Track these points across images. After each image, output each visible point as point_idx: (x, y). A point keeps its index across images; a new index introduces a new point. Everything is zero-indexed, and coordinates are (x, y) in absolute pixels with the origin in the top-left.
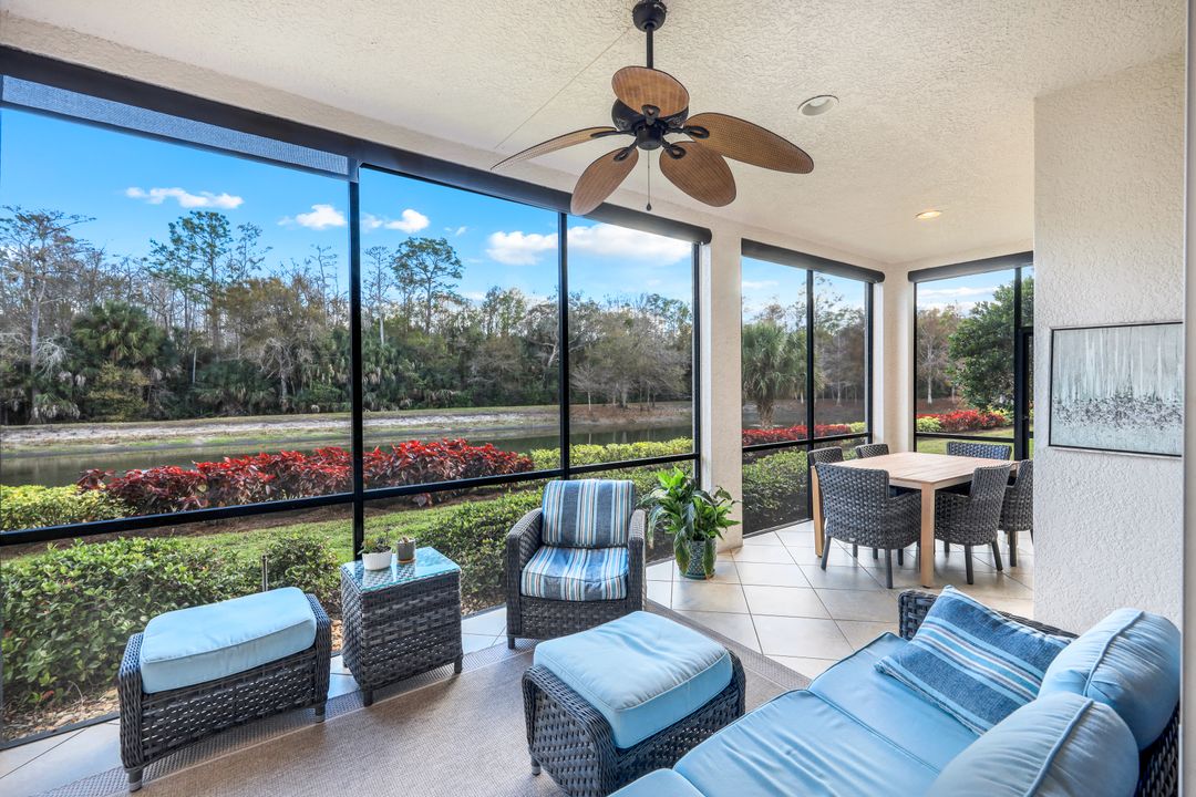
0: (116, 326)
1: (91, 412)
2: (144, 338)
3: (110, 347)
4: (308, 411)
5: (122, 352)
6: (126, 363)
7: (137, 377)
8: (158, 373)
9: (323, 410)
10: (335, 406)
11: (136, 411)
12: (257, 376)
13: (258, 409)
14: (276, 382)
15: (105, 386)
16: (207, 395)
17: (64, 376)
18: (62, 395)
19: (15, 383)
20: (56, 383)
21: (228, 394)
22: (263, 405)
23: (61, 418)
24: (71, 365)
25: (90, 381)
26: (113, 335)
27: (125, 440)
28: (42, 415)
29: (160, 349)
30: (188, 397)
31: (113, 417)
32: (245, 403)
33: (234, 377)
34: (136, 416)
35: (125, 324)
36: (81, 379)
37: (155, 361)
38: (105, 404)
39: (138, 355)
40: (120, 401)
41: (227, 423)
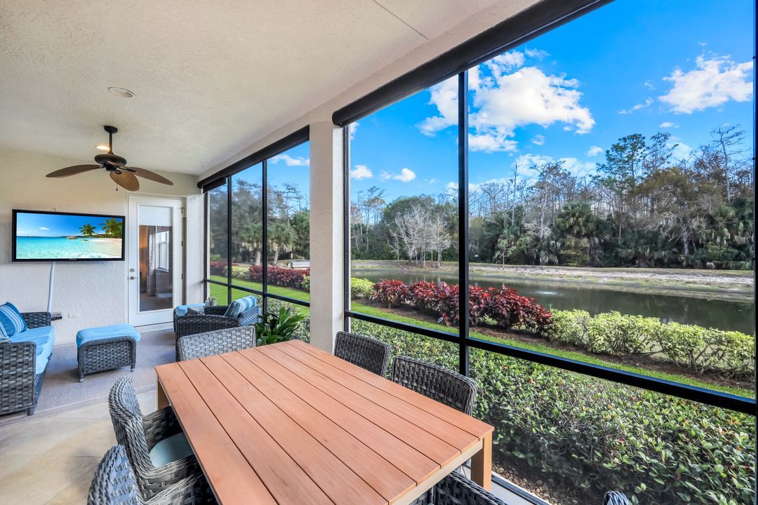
0: (574, 216)
1: (563, 261)
2: (587, 221)
3: (571, 227)
4: (705, 267)
5: (576, 229)
6: (579, 235)
7: (584, 242)
8: (597, 240)
9: (718, 267)
10: (732, 264)
11: (583, 261)
12: (660, 241)
13: (660, 263)
14: (679, 245)
15: (569, 247)
16: (624, 253)
17: (552, 242)
18: (550, 252)
19: (535, 246)
20: (548, 245)
21: (637, 252)
22: (666, 260)
23: (551, 263)
24: (554, 237)
25: (563, 244)
26: (572, 220)
27: (568, 276)
28: (543, 261)
29: (597, 226)
30: (613, 254)
31: (571, 264)
32: (650, 259)
33: (642, 241)
34: (584, 264)
35: (577, 214)
36: (559, 244)
37: (594, 233)
38: (569, 257)
39: (584, 231)
40: (575, 256)
41: (628, 272)
